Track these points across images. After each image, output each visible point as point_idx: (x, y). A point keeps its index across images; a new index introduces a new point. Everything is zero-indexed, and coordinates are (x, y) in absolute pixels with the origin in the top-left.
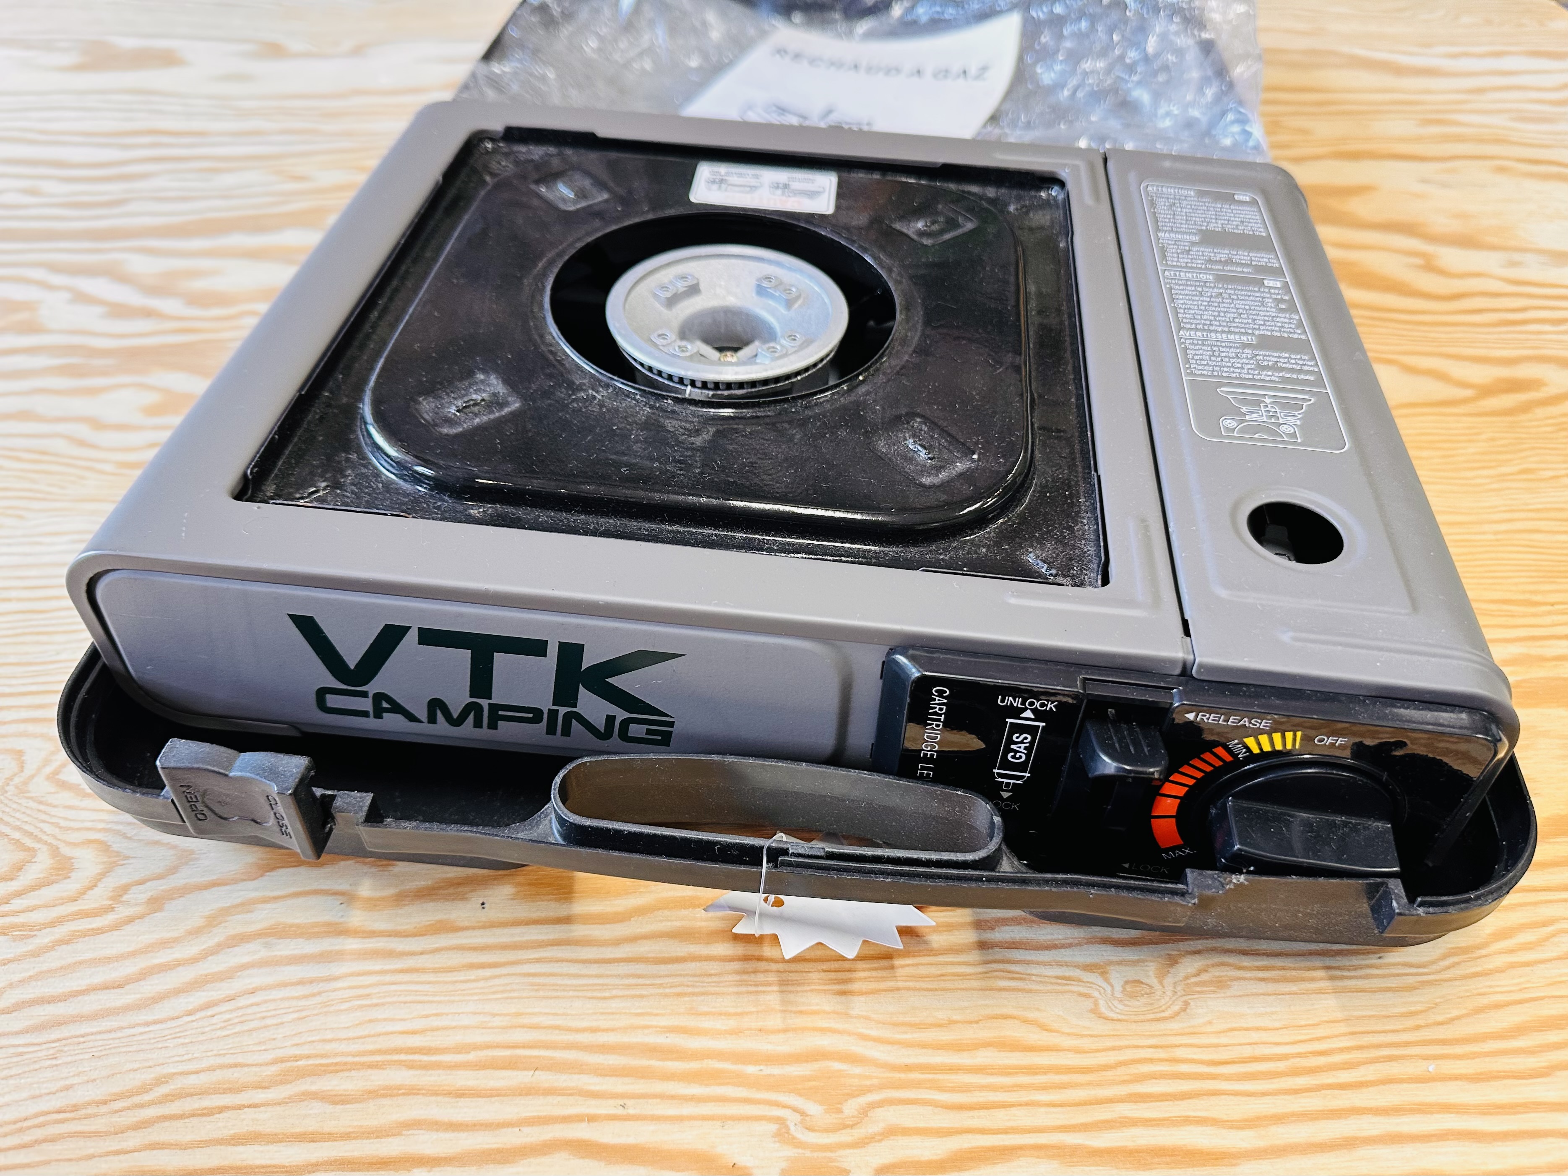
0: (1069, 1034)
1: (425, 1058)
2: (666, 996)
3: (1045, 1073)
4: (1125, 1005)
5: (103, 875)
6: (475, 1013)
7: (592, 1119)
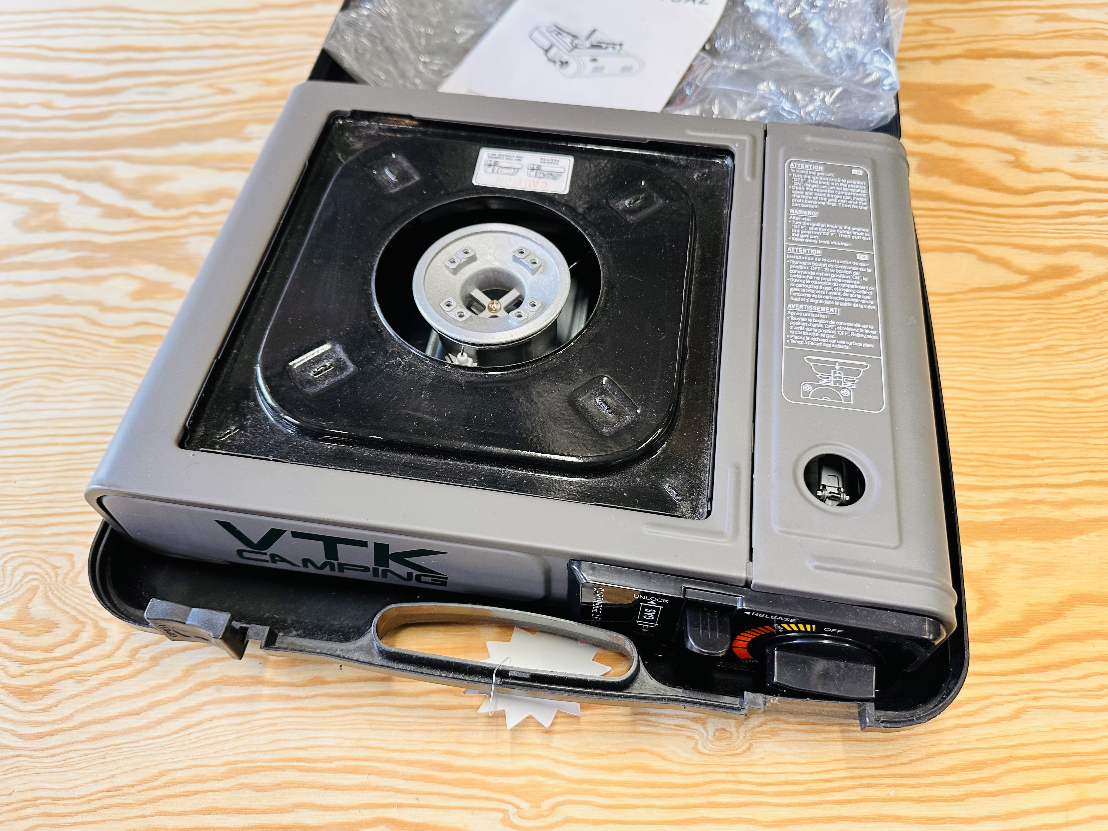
0: (678, 763)
1: (308, 765)
2: (445, 730)
3: (661, 787)
4: (714, 745)
5: (123, 641)
6: (336, 738)
7: (400, 806)
